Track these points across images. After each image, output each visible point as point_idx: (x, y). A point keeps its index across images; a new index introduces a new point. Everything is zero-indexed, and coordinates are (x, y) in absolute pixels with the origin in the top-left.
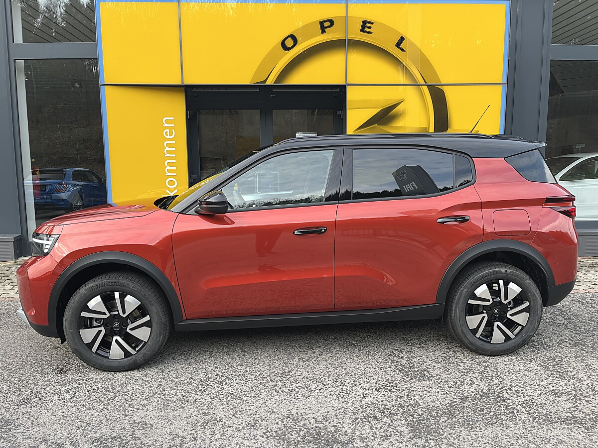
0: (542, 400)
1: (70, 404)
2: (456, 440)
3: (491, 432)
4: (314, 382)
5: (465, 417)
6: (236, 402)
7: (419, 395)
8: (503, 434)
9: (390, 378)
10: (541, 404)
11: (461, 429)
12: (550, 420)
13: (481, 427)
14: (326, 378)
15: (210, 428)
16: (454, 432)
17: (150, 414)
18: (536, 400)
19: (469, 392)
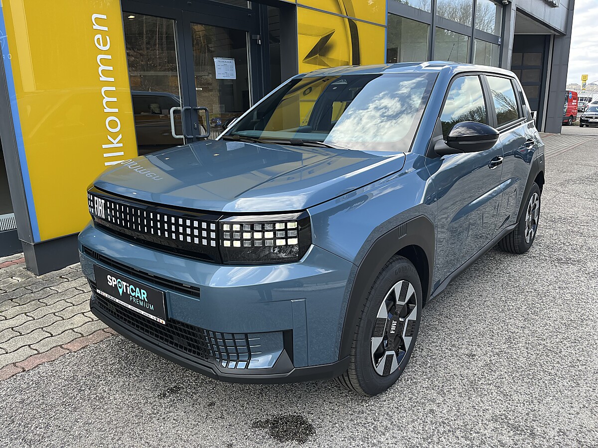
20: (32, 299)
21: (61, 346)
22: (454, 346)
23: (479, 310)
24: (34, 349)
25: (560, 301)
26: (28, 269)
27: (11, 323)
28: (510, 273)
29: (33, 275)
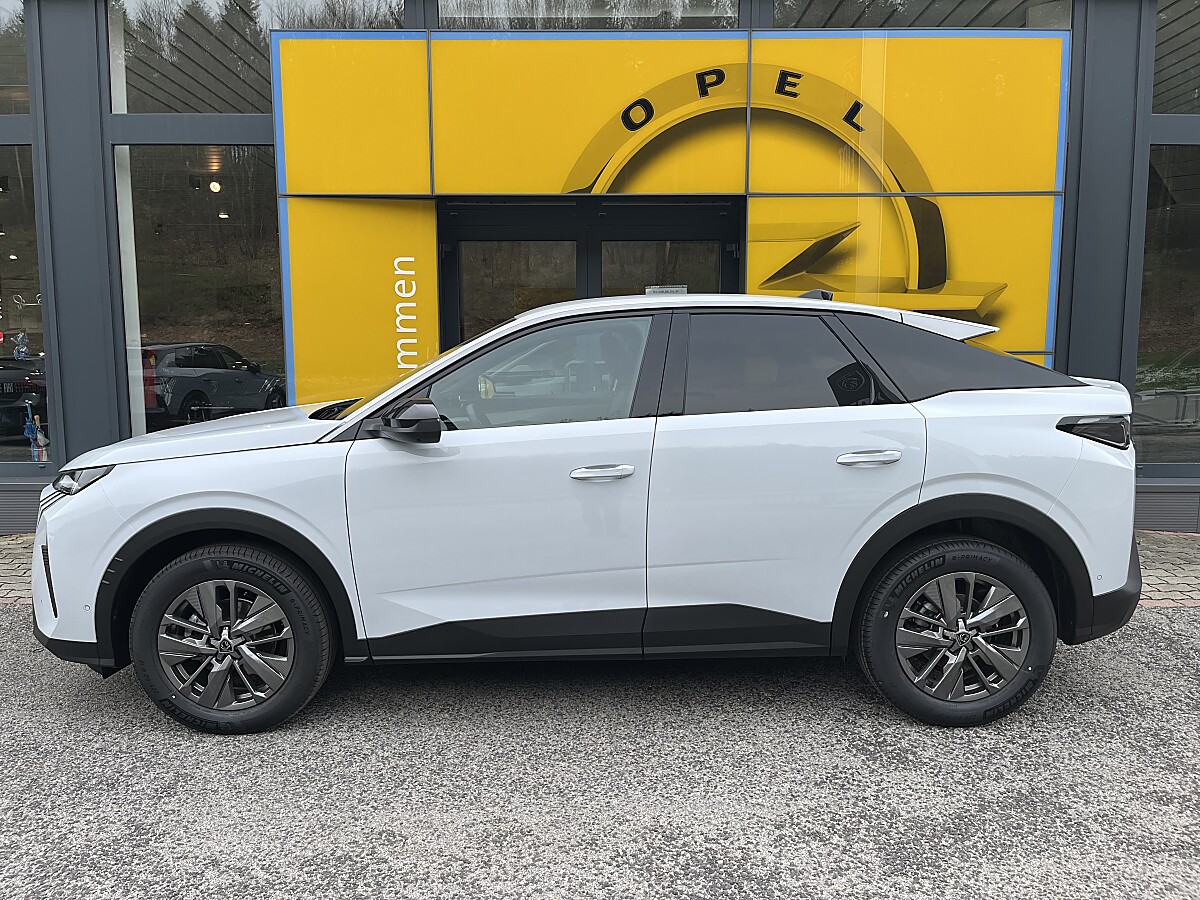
0: (1134, 808)
1: (250, 796)
2: (972, 881)
3: (1035, 866)
4: (697, 768)
5: (988, 840)
6: (554, 800)
7: (898, 795)
8: (1059, 870)
9: (841, 765)
10: (1131, 817)
11: (980, 860)
12: (1150, 848)
13: (1019, 857)
14: (720, 760)
15: (511, 847)
16: (967, 865)
17: (399, 817)
18: (1122, 809)
19: (995, 792)
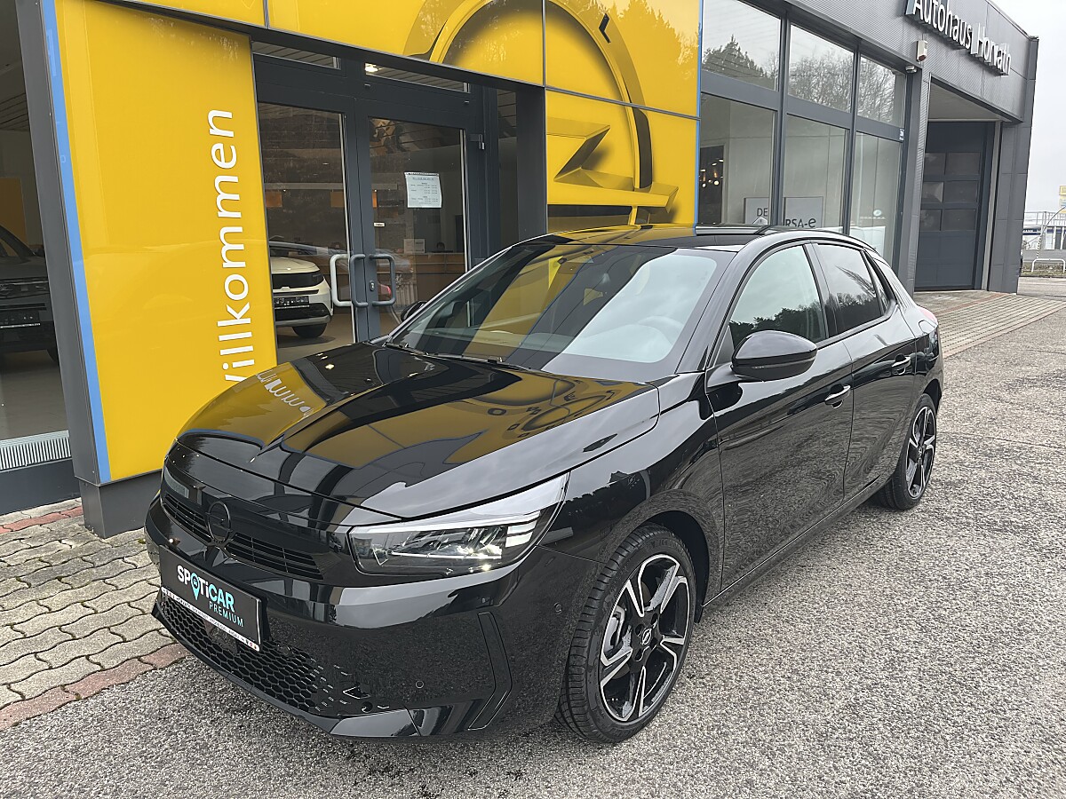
20: (94, 578)
21: (139, 658)
22: (796, 672)
23: (844, 611)
24: (95, 663)
25: (985, 598)
26: (87, 526)
27: (58, 618)
28: (902, 546)
29: (95, 537)
